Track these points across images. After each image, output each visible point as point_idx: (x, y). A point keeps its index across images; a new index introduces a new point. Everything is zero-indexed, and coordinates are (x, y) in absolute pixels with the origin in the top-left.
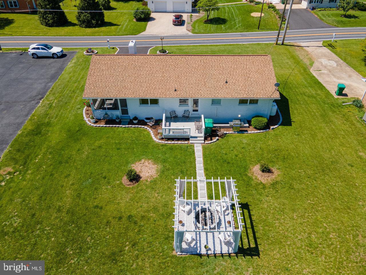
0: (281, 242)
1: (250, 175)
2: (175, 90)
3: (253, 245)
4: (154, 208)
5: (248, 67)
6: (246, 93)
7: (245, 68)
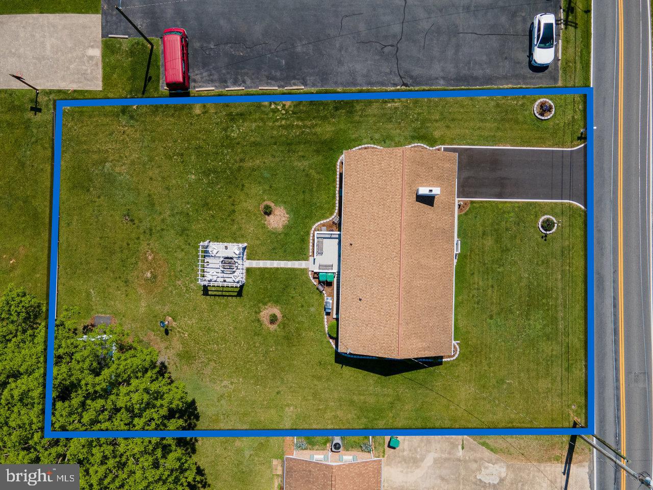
0: (212, 312)
1: (269, 304)
2: (351, 245)
3: (210, 293)
4: (241, 228)
5: (381, 327)
6: (347, 318)
7: (380, 324)
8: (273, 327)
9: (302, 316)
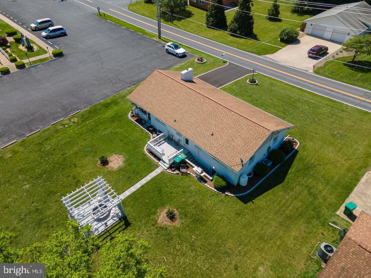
1: (158, 211)
5: (241, 131)
6: (217, 152)
7: (238, 131)
8: (177, 223)
9: (190, 198)
